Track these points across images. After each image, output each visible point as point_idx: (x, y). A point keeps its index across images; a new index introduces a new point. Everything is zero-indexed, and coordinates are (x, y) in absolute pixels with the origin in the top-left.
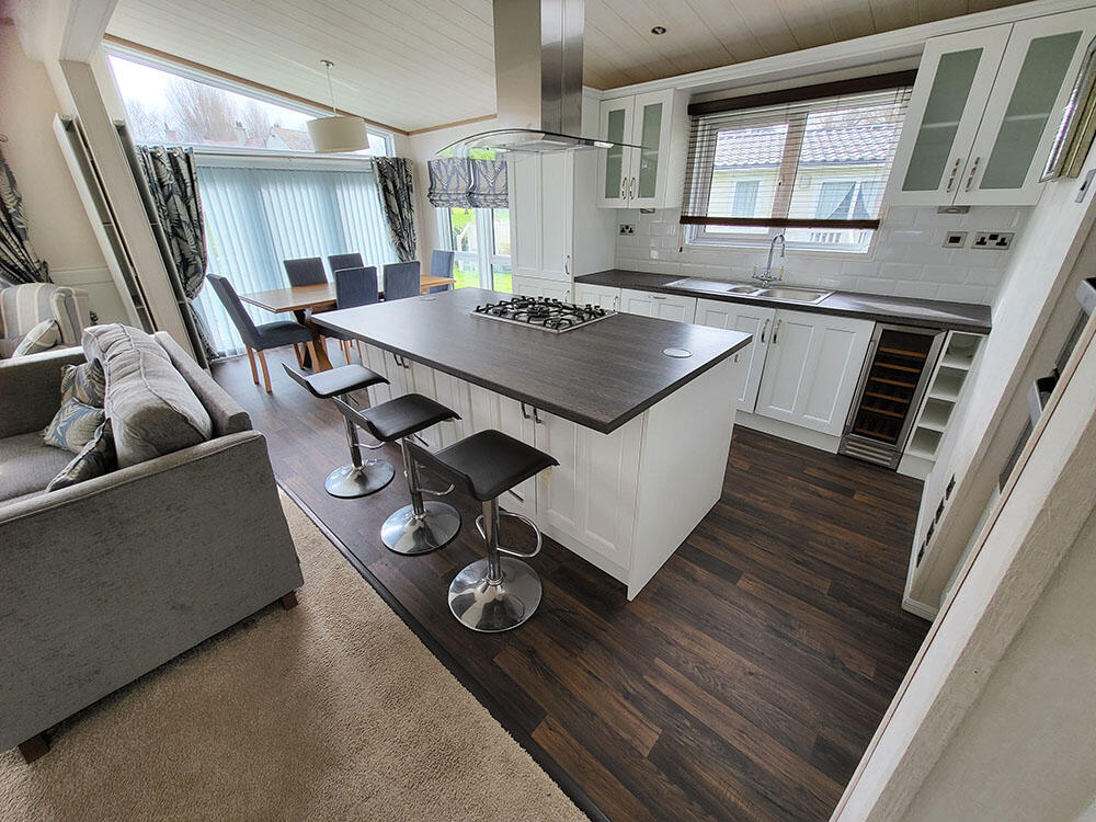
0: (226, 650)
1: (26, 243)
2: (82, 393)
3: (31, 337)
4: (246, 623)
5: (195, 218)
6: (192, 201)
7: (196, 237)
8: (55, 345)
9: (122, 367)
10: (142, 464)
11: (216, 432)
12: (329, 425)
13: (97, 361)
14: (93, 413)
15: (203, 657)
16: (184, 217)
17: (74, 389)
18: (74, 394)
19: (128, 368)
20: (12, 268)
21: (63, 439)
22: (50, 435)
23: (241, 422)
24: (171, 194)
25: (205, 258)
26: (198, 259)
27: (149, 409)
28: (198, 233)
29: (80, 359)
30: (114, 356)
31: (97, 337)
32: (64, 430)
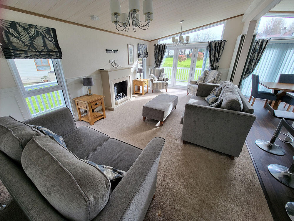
0: (214, 155)
1: (218, 62)
2: (215, 93)
3: (209, 80)
4: (221, 153)
5: (258, 58)
6: (260, 54)
7: (255, 64)
8: (213, 83)
9: (229, 90)
10: (226, 110)
11: (243, 111)
12: (266, 127)
13: (222, 88)
14: (216, 97)
15: (210, 152)
16: (255, 58)
17: (214, 92)
18: (213, 93)
19: (230, 91)
20: (213, 67)
21: (208, 100)
22: (206, 99)
23: (251, 111)
24: (256, 52)
25: (254, 70)
26: (252, 70)
27: (234, 100)
28: (256, 63)
29: (218, 87)
30: (227, 88)
31: (224, 83)
32: (209, 98)
